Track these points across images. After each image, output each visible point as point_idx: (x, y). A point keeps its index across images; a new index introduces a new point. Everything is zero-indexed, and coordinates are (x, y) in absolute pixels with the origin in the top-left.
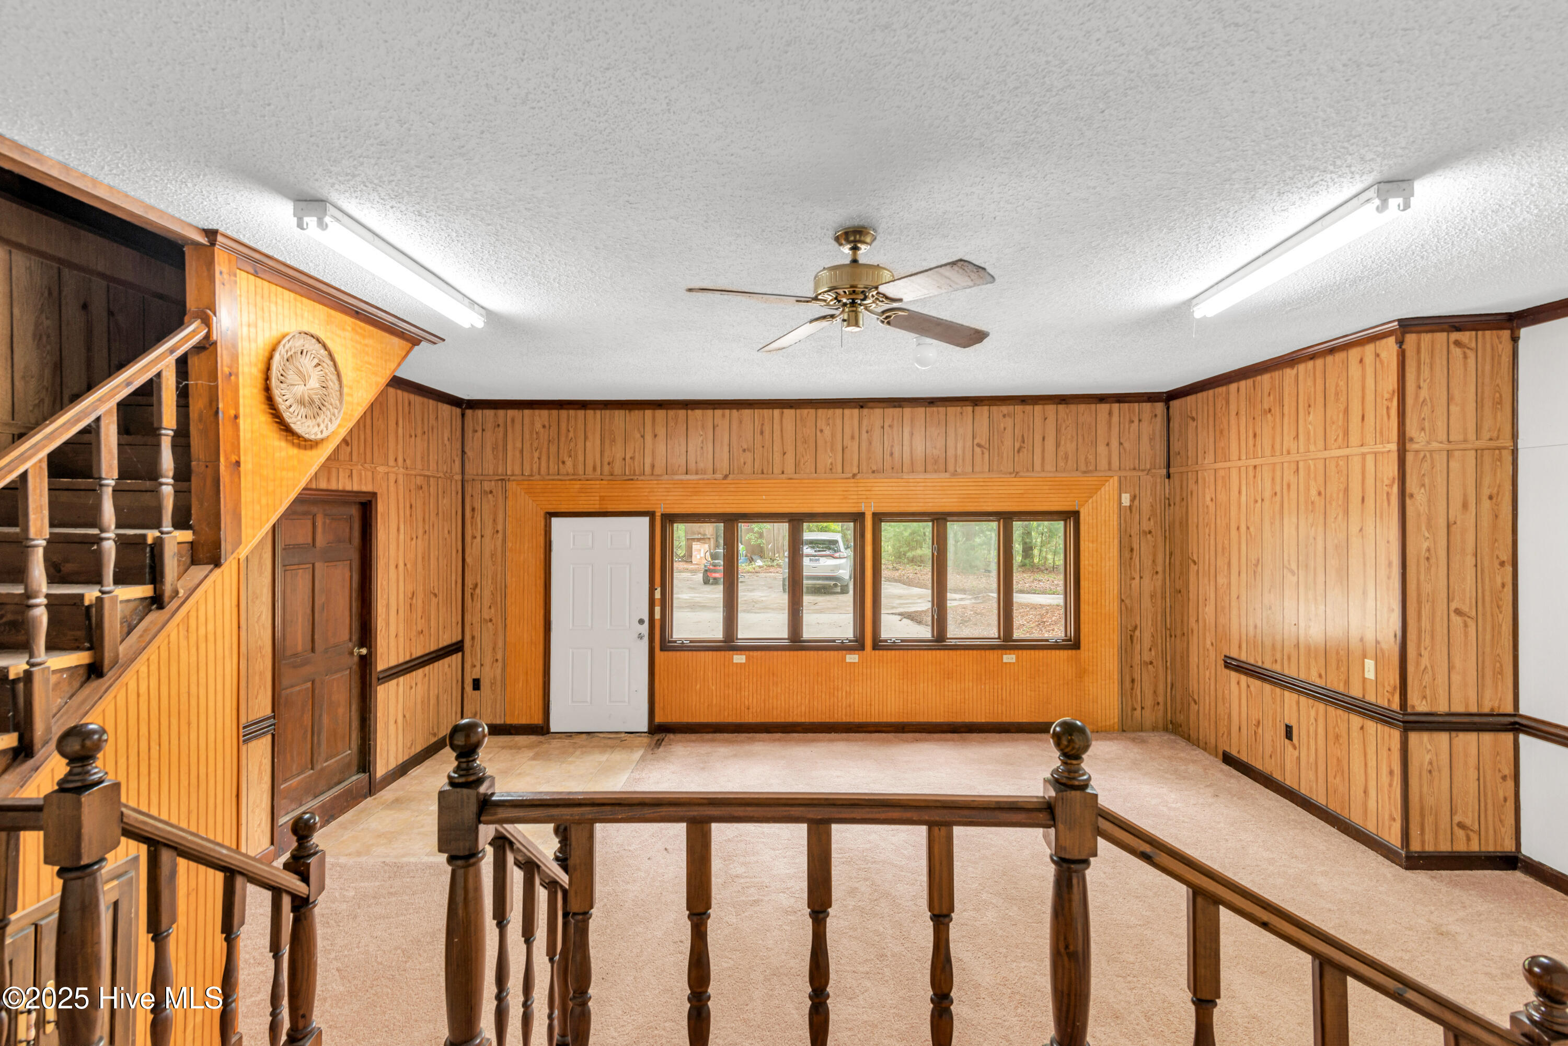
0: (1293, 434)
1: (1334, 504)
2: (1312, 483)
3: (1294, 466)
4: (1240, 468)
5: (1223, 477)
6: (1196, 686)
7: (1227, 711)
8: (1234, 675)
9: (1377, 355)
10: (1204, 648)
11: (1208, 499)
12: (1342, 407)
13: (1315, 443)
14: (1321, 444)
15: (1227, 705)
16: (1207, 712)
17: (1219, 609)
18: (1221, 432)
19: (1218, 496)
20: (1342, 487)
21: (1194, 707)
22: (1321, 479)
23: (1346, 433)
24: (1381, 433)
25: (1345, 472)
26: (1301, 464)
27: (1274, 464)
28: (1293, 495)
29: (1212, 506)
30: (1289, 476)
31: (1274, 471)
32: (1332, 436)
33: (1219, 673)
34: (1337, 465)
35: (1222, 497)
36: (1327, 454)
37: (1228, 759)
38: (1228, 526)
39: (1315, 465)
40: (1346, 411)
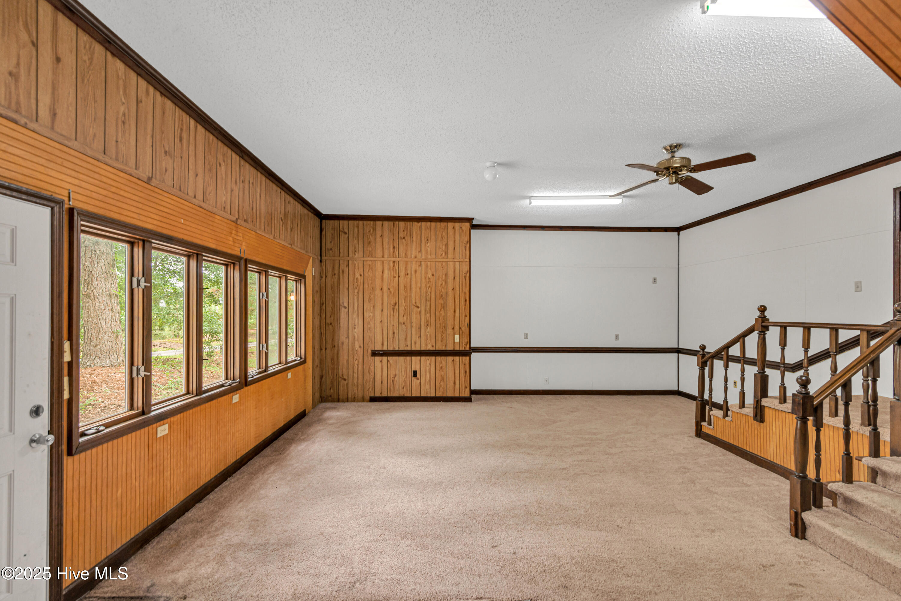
0: (419, 250)
1: (440, 279)
2: (429, 271)
3: (418, 263)
4: (383, 262)
5: (370, 265)
6: (345, 371)
7: (372, 377)
8: (378, 359)
9: (461, 228)
10: (353, 350)
11: (357, 275)
12: (445, 243)
13: (431, 255)
14: (434, 256)
15: (372, 374)
16: (355, 381)
17: (366, 329)
18: (369, 243)
19: (366, 273)
20: (444, 273)
21: (343, 383)
22: (434, 270)
23: (447, 253)
24: (463, 255)
25: (446, 268)
26: (423, 263)
27: (407, 261)
28: (418, 275)
29: (361, 279)
30: (415, 266)
31: (407, 264)
32: (439, 252)
33: (365, 360)
34: (442, 264)
35: (368, 274)
36: (437, 260)
37: (373, 399)
38: (374, 289)
39: (431, 264)
40: (447, 245)
